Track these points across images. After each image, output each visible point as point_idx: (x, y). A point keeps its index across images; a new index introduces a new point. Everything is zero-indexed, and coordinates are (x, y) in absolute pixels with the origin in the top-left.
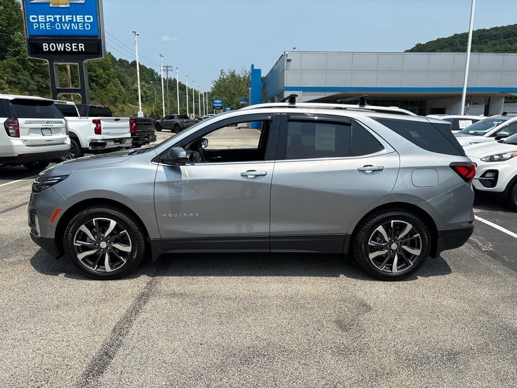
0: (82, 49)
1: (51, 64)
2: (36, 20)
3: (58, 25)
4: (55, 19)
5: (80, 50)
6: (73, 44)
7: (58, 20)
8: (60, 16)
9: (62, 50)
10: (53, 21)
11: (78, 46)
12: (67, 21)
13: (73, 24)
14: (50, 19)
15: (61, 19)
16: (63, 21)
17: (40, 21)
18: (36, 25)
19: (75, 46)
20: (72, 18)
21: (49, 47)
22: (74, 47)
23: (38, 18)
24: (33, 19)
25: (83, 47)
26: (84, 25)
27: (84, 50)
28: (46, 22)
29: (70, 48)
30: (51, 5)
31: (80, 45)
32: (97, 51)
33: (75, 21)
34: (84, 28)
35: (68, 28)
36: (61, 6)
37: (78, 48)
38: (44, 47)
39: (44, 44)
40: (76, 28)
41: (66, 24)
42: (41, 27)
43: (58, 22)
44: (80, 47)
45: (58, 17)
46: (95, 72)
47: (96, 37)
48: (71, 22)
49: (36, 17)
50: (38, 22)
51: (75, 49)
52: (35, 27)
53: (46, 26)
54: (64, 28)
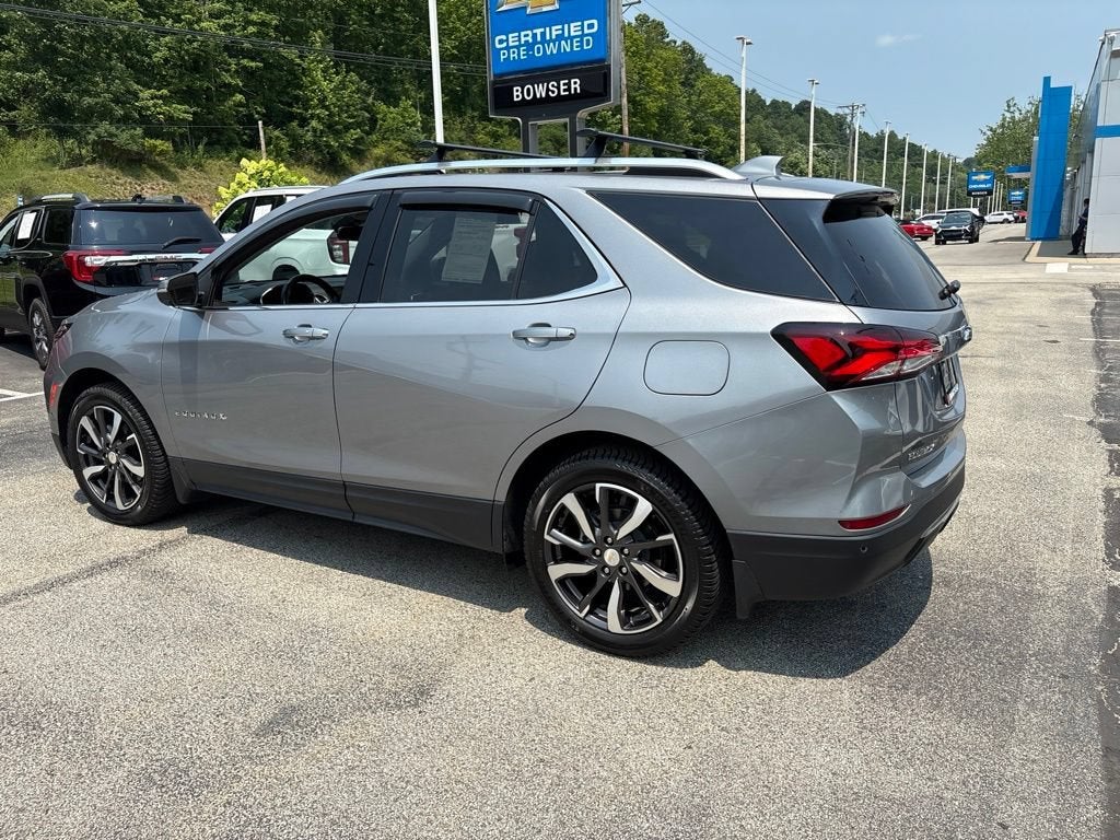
0: (575, 89)
1: (525, 124)
2: (505, 44)
3: (539, 48)
4: (534, 36)
5: (573, 92)
6: (562, 82)
7: (539, 39)
8: (542, 30)
9: (544, 96)
10: (531, 41)
11: (569, 84)
12: (554, 37)
13: (563, 42)
14: (527, 38)
15: (543, 34)
16: (548, 38)
17: (511, 44)
18: (504, 54)
19: (564, 84)
20: (563, 30)
21: (522, 92)
22: (562, 88)
23: (507, 40)
24: (501, 42)
25: (577, 86)
26: (581, 41)
27: (578, 91)
28: (521, 45)
29: (556, 90)
30: (529, 11)
31: (573, 81)
32: (601, 90)
33: (566, 35)
34: (582, 46)
35: (555, 52)
36: (545, 9)
37: (569, 89)
38: (515, 94)
39: (515, 89)
40: (568, 50)
41: (551, 44)
42: (512, 56)
43: (539, 43)
44: (573, 86)
45: (538, 31)
46: (706, 133)
47: (603, 60)
48: (560, 37)
49: (504, 37)
50: (508, 48)
51: (565, 90)
52: (502, 57)
53: (519, 55)
54: (549, 53)
